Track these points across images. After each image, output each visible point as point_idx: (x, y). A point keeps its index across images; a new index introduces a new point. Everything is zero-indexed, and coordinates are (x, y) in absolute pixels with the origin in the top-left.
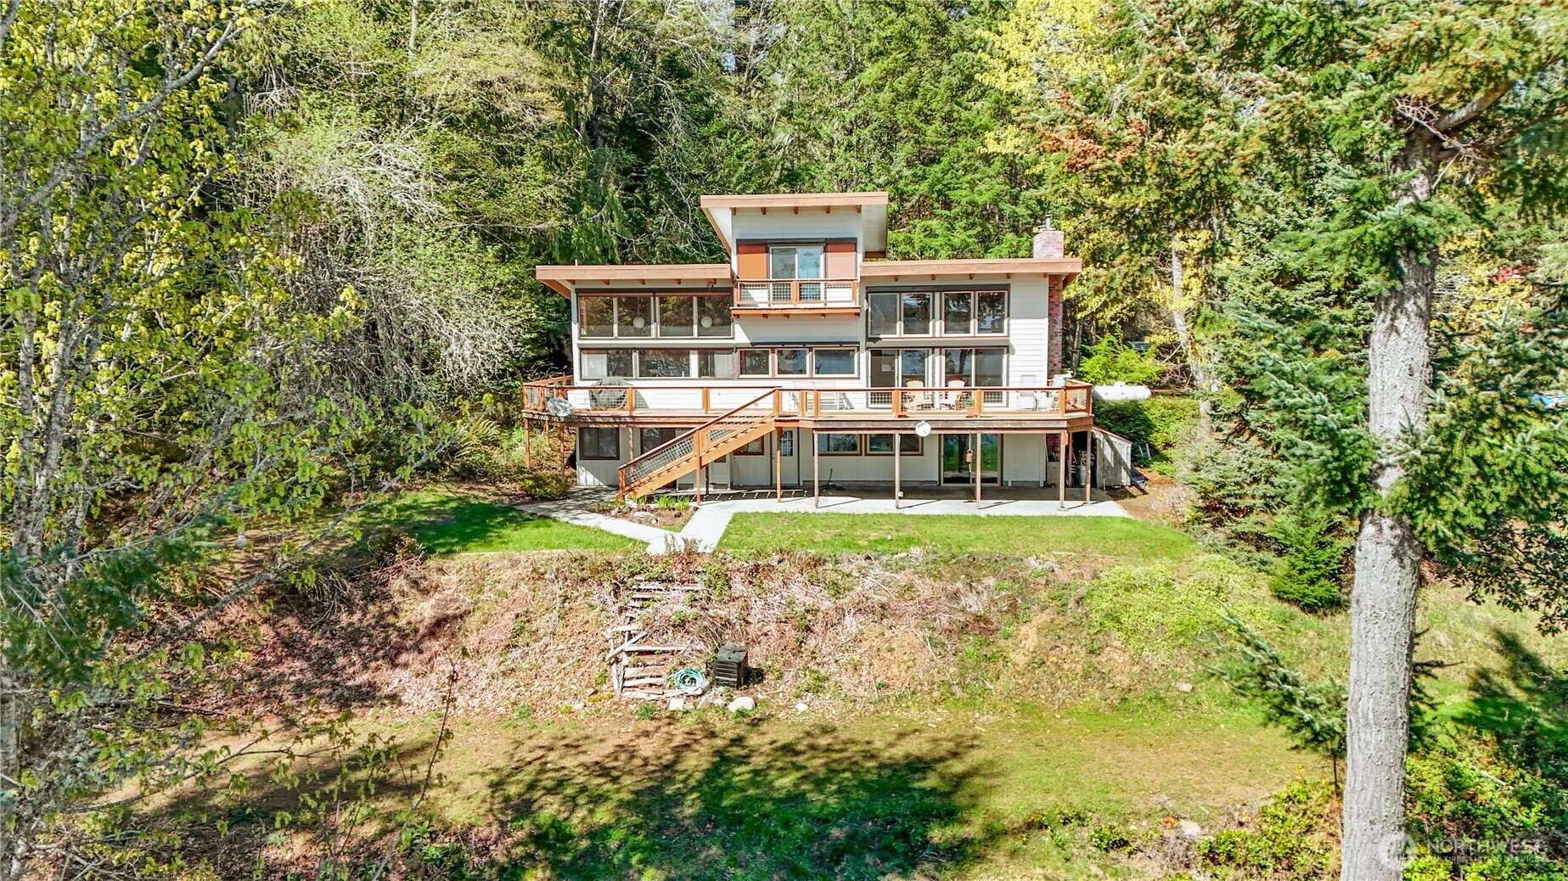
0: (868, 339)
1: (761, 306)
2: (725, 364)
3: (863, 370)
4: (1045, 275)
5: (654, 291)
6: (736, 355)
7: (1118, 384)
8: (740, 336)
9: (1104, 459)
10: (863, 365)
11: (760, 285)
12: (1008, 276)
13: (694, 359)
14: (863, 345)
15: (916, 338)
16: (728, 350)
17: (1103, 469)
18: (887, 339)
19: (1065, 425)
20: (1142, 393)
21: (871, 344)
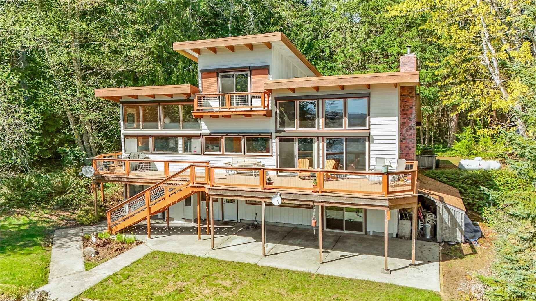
0: (277, 131)
1: (215, 110)
2: (197, 145)
3: (274, 151)
4: (396, 85)
5: (159, 102)
6: (203, 140)
7: (477, 158)
8: (205, 129)
9: (443, 221)
10: (274, 148)
11: (214, 97)
12: (369, 86)
13: (180, 142)
14: (274, 134)
15: (307, 131)
16: (199, 137)
17: (442, 229)
18: (289, 131)
19: (387, 203)
20: (494, 165)
21: (278, 134)
